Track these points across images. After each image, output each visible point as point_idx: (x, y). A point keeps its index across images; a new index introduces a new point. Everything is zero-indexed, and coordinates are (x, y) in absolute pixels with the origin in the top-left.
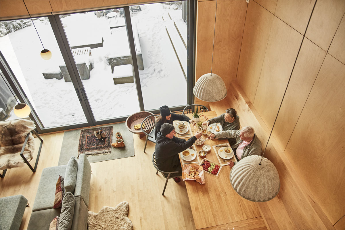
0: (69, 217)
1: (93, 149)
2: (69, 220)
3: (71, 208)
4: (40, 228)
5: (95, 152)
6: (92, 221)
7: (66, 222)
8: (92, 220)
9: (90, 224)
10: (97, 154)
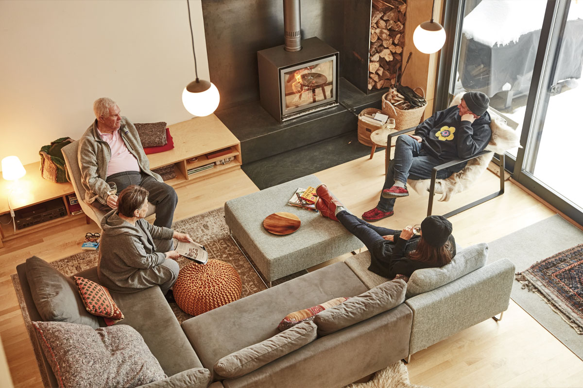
0: (355, 311)
1: (561, 291)
2: (350, 314)
3: (375, 304)
4: (321, 290)
5: (556, 299)
6: (387, 381)
7: (344, 312)
8: (390, 381)
9: (379, 381)
10: (554, 305)
